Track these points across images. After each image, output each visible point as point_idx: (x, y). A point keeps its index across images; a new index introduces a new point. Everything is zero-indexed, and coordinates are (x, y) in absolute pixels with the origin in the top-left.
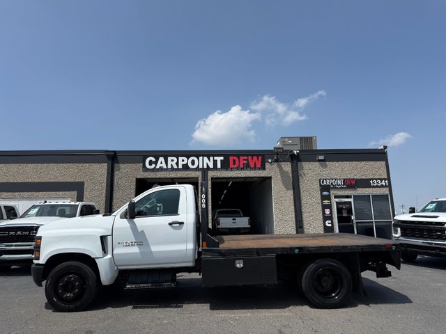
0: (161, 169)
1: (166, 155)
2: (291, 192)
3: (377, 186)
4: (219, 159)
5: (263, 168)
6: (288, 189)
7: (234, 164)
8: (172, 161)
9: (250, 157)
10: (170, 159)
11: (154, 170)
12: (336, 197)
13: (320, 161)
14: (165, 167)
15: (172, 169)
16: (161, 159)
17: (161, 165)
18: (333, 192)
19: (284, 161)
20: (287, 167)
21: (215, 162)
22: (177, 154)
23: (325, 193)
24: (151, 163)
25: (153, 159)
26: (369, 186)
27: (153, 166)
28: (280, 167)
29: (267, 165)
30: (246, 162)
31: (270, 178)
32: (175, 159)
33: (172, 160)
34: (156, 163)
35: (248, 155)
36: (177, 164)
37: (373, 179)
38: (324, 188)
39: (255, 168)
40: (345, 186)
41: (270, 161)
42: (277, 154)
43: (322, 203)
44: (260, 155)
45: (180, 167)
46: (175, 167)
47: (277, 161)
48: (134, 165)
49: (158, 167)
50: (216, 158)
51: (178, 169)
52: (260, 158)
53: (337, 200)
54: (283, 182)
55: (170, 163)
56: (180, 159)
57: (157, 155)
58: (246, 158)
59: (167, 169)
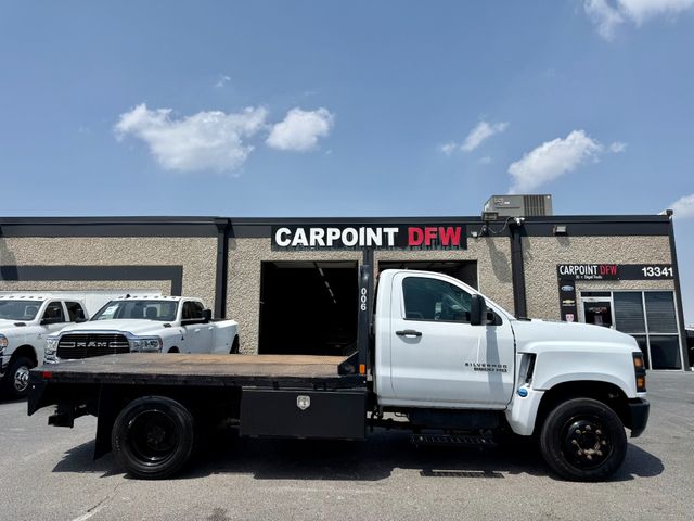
0: (300, 247)
1: (307, 224)
2: (510, 286)
3: (654, 278)
4: (391, 231)
5: (464, 246)
6: (503, 280)
7: (416, 239)
8: (317, 235)
9: (441, 229)
10: (313, 231)
11: (288, 248)
12: (584, 294)
13: (558, 234)
14: (306, 244)
15: (317, 247)
16: (300, 231)
17: (300, 241)
18: (580, 287)
19: (498, 235)
20: (503, 244)
21: (385, 236)
22: (325, 224)
23: (567, 288)
24: (284, 237)
25: (288, 232)
26: (641, 276)
27: (288, 242)
28: (491, 245)
29: (470, 242)
30: (435, 236)
31: (475, 262)
32: (321, 231)
33: (317, 233)
34: (292, 237)
35: (438, 225)
36: (325, 239)
37: (647, 266)
38: (566, 280)
39: (449, 246)
40: (600, 277)
41: (475, 234)
42: (487, 223)
43: (561, 303)
44: (455, 226)
45: (330, 243)
46: (322, 243)
47: (486, 234)
48: (258, 241)
49: (294, 244)
50: (386, 230)
51: (326, 248)
52: (459, 229)
53: (587, 299)
54: (495, 269)
55: (313, 237)
56: (330, 231)
57: (293, 224)
58: (435, 229)
59: (309, 247)
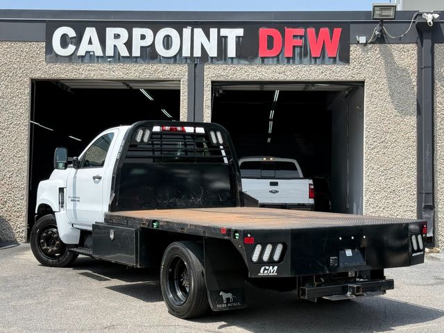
0: (90, 57)
1: (102, 22)
2: (412, 120)
4: (233, 34)
5: (345, 58)
6: (403, 112)
7: (270, 46)
8: (116, 38)
9: (311, 30)
10: (110, 32)
11: (70, 58)
14: (99, 52)
15: (117, 57)
16: (90, 32)
17: (90, 48)
19: (400, 41)
20: (407, 55)
21: (222, 41)
22: (130, 21)
24: (65, 41)
25: (71, 33)
27: (71, 49)
28: (388, 58)
29: (355, 51)
30: (301, 42)
31: (361, 84)
32: (123, 33)
33: (117, 36)
34: (78, 41)
35: (305, 25)
36: (129, 44)
39: (320, 58)
41: (363, 40)
42: (382, 22)
44: (331, 26)
45: (136, 52)
46: (124, 52)
47: (381, 39)
48: (25, 47)
49: (81, 52)
50: (224, 32)
51: (130, 59)
52: (338, 31)
54: (392, 96)
55: (110, 42)
56: (137, 32)
57: (80, 22)
58: (300, 31)
59: (104, 58)
